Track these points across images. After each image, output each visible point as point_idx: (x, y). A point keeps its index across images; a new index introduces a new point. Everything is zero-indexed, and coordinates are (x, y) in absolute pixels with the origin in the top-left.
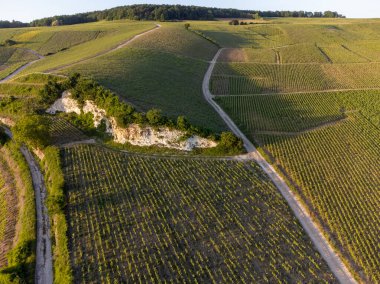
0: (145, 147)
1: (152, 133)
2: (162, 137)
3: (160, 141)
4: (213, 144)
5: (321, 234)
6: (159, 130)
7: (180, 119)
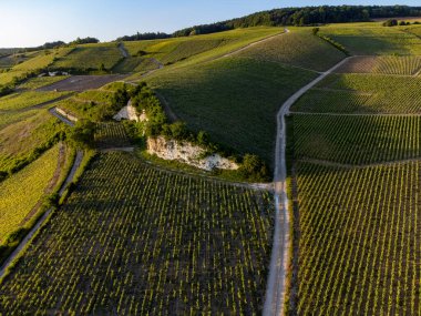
0: (167, 161)
1: (176, 146)
2: (183, 152)
3: (182, 156)
4: (235, 167)
5: (283, 294)
6: (182, 145)
7: (201, 134)
